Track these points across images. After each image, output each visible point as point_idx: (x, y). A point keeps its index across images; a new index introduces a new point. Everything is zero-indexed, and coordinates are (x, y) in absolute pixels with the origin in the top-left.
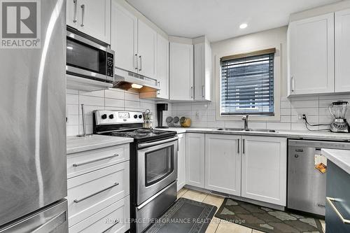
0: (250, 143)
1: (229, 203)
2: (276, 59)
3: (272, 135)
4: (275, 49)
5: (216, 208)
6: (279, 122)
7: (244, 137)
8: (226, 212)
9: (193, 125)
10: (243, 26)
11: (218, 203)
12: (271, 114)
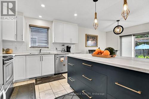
0: (44, 57)
1: (38, 80)
2: (49, 31)
3: (49, 54)
4: (49, 27)
5: (34, 83)
6: (50, 50)
7: (42, 55)
8: (38, 82)
9: (13, 53)
10: (40, 17)
11: (34, 81)
12: (48, 48)
